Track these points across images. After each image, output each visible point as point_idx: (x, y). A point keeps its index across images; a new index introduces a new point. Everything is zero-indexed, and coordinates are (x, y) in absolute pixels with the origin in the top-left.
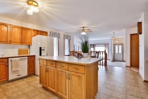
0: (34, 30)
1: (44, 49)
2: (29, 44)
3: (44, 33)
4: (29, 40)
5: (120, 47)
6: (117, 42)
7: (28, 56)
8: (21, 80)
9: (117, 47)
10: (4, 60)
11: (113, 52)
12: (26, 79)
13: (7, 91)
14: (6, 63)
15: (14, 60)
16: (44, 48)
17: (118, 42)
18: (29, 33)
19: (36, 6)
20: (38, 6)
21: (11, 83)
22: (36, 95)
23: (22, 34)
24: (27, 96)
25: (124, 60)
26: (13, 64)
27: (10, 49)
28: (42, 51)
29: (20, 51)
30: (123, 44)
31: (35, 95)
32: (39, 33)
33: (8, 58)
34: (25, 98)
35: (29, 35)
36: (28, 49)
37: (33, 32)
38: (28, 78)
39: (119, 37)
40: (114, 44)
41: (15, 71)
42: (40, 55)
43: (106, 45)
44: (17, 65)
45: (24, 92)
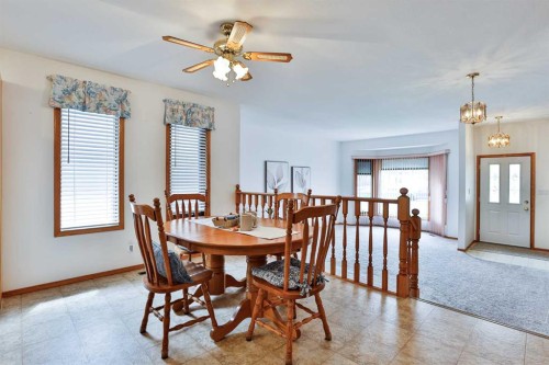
5: (515, 170)
6: (493, 141)
9: (494, 170)
11: (470, 197)
17: (504, 141)
25: (536, 246)
30: (532, 155)
39: (507, 117)
40: (479, 158)
43: (434, 161)
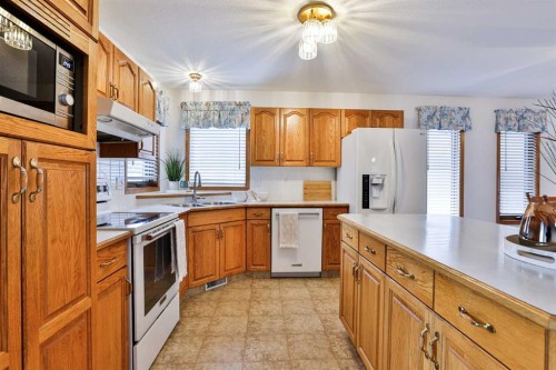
0: (349, 113)
1: (380, 181)
2: (334, 164)
3: (387, 119)
4: (333, 150)
7: (325, 207)
8: (300, 283)
10: (263, 211)
12: (313, 284)
13: (258, 302)
14: (266, 222)
15: (285, 216)
16: (383, 177)
18: (333, 126)
19: (328, 17)
20: (334, 14)
21: (274, 283)
22: (315, 358)
23: (310, 131)
24: (289, 345)
26: (281, 227)
27: (283, 182)
28: (374, 192)
29: (308, 189)
31: (310, 356)
32: (368, 120)
33: (271, 207)
34: (282, 348)
35: (333, 134)
36: (333, 183)
37: (345, 121)
38: (321, 282)
41: (286, 248)
42: (366, 205)
44: (292, 234)
45: (290, 327)
